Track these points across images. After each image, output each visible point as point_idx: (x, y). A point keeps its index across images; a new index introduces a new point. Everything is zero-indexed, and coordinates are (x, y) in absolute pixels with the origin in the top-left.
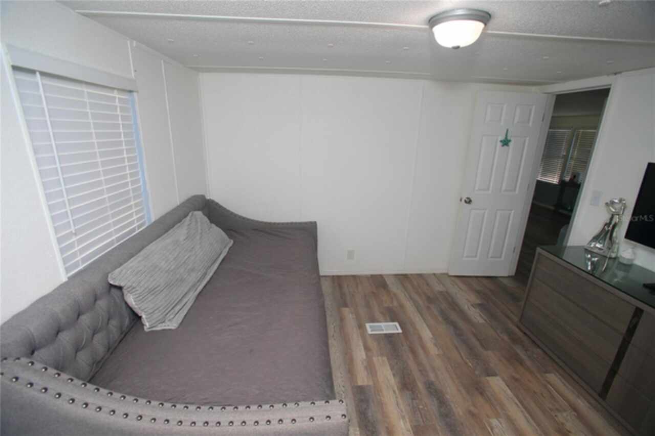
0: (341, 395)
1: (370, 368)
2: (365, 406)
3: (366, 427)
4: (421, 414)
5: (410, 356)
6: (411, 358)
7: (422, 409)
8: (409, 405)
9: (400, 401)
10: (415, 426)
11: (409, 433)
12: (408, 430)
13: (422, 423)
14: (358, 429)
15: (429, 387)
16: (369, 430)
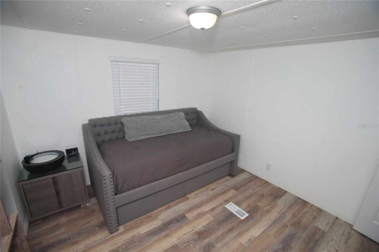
0: (175, 211)
1: (200, 216)
2: (175, 222)
3: (164, 226)
4: (187, 246)
5: (226, 229)
6: (225, 230)
7: (190, 246)
8: (188, 239)
9: (189, 234)
10: (177, 246)
11: (171, 244)
12: (172, 243)
13: (181, 249)
14: (161, 223)
15: (209, 246)
16: (163, 227)
